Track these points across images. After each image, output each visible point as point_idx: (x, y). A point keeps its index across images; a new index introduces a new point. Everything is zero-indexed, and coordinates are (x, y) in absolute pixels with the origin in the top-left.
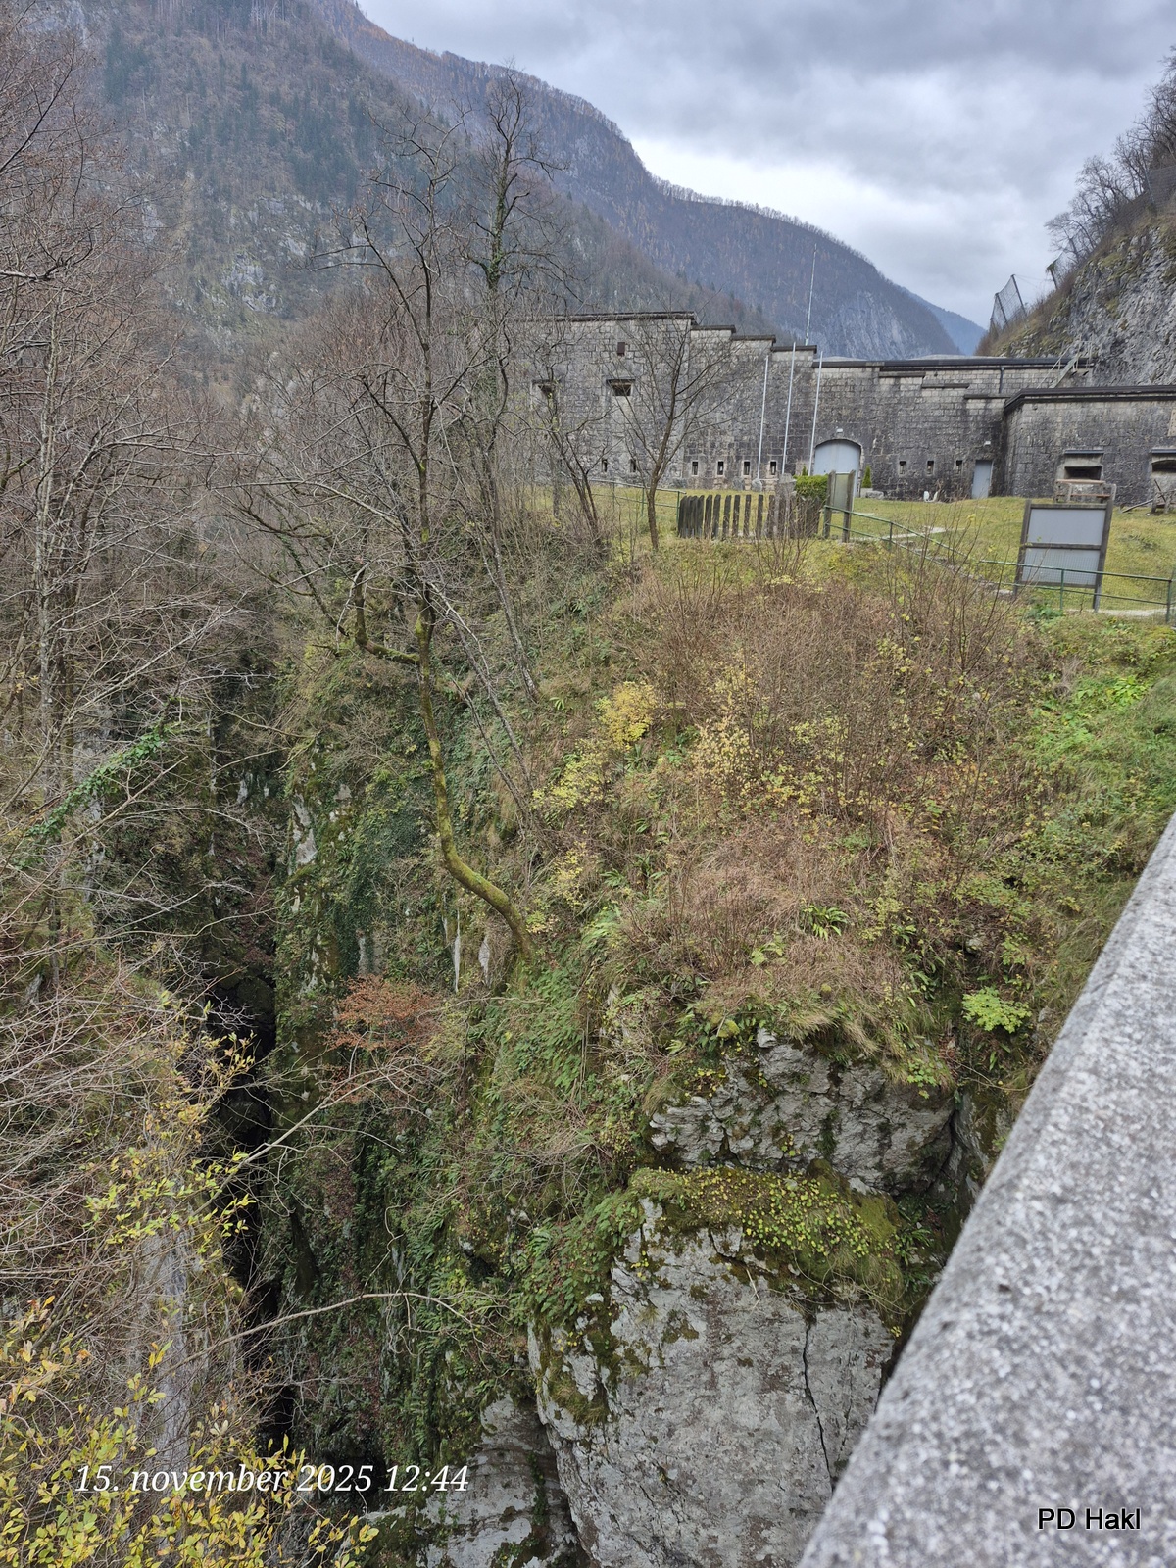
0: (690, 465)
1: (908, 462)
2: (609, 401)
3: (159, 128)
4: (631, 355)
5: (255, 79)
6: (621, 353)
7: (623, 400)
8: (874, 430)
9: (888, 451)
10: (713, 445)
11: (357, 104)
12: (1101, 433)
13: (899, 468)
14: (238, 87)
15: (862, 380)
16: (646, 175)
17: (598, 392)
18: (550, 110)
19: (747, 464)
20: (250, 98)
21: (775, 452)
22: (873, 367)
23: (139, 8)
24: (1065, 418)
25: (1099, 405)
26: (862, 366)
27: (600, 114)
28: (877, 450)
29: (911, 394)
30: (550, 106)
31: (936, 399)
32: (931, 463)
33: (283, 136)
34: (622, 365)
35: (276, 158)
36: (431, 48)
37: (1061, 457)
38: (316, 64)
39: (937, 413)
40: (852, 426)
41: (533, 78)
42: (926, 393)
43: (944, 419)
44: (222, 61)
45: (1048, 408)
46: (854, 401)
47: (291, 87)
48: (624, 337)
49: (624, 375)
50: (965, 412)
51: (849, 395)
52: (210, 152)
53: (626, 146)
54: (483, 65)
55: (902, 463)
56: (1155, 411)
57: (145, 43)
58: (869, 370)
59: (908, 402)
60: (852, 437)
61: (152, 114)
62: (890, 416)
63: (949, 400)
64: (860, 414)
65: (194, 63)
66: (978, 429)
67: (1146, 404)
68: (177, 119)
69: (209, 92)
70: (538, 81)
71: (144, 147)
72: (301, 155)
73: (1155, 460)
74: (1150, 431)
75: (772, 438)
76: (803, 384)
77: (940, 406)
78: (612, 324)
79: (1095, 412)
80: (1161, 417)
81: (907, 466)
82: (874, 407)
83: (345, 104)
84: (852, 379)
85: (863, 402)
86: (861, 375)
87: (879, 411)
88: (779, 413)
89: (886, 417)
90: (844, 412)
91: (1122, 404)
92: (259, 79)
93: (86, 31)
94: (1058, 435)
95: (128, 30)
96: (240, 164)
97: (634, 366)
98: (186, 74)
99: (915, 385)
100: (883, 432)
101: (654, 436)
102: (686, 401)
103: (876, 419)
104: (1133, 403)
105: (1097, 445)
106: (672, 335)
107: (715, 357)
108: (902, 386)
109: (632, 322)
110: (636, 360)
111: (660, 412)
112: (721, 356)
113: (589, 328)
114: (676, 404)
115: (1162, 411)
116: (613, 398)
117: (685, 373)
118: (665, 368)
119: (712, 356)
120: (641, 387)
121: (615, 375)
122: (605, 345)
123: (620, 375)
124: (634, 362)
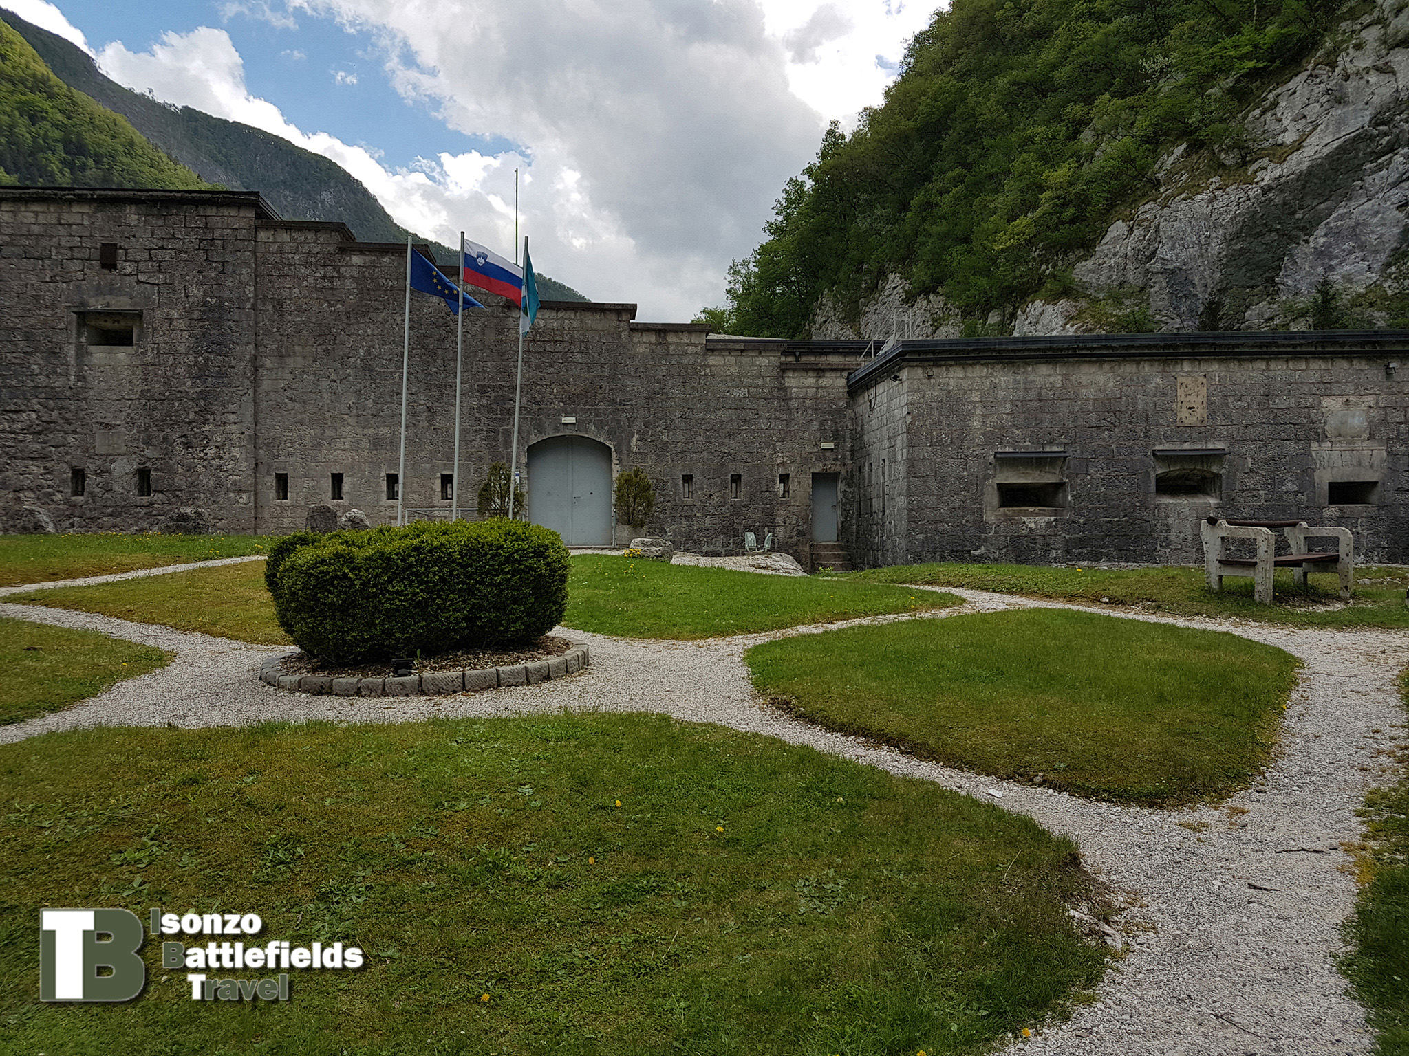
1: (696, 477)
2: (85, 354)
4: (130, 268)
6: (108, 264)
7: (122, 355)
8: (630, 423)
9: (658, 458)
10: (317, 443)
12: (1055, 421)
13: (681, 487)
15: (597, 333)
17: (61, 337)
21: (448, 456)
24: (984, 394)
25: (1044, 369)
28: (639, 457)
31: (733, 368)
32: (736, 479)
34: (114, 288)
37: (987, 466)
39: (737, 393)
40: (590, 413)
42: (714, 358)
43: (751, 403)
46: (589, 368)
48: (112, 234)
49: (120, 303)
50: (784, 395)
51: (579, 358)
55: (686, 479)
56: (1147, 380)
59: (685, 375)
60: (592, 433)
62: (657, 398)
63: (753, 369)
64: (604, 392)
66: (809, 420)
67: (1130, 368)
73: (1160, 470)
74: (1144, 416)
75: (440, 431)
77: (741, 382)
78: (85, 209)
79: (1039, 382)
80: (1159, 392)
81: (695, 483)
82: (627, 381)
84: (580, 330)
85: (606, 372)
86: (595, 325)
87: (636, 388)
89: (648, 401)
90: (573, 388)
91: (1085, 369)
94: (977, 424)
97: (139, 289)
99: (696, 345)
100: (647, 424)
101: (189, 423)
102: (254, 359)
103: (633, 403)
104: (1106, 367)
105: (1051, 443)
106: (217, 234)
107: (311, 280)
108: (672, 347)
109: (130, 210)
110: (142, 277)
111: (199, 378)
112: (323, 278)
113: (36, 213)
114: (233, 363)
115: (1159, 381)
116: (92, 348)
117: (249, 305)
118: (205, 295)
119: (305, 278)
120: (154, 329)
121: (96, 304)
122: (71, 248)
123: (108, 305)
124: (139, 282)
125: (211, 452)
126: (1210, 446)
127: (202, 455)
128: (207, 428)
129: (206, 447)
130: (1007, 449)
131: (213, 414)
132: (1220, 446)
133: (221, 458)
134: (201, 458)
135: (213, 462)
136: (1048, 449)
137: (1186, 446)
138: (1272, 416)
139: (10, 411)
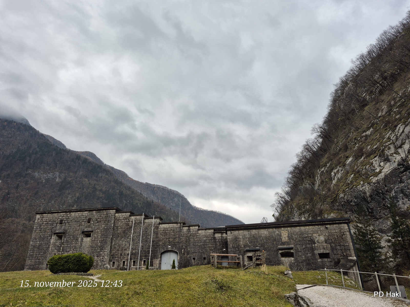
0: (112, 263)
1: (196, 258)
2: (82, 239)
3: (70, 196)
4: (92, 223)
5: (97, 187)
6: (89, 222)
7: (89, 239)
8: (182, 246)
9: (188, 254)
10: (121, 255)
11: (121, 191)
12: (257, 242)
13: (193, 261)
14: (92, 188)
15: (177, 228)
16: (191, 205)
17: (79, 236)
18: (169, 193)
19: (134, 262)
20: (95, 190)
21: (145, 256)
22: (180, 223)
23: (72, 174)
24: (243, 236)
25: (254, 231)
26: (177, 223)
27: (180, 193)
28: (184, 254)
29: (195, 232)
30: (169, 192)
31: (204, 234)
32: (205, 258)
33: (101, 197)
34: (89, 227)
35: (98, 202)
36: (143, 182)
37: (244, 252)
38: (113, 184)
39: (204, 239)
40: (174, 245)
41: (165, 187)
42: (200, 232)
43: (207, 241)
44: (90, 183)
45: (236, 233)
46: (174, 235)
47: (105, 188)
48: (90, 216)
49: (90, 229)
50: (214, 238)
51: (172, 233)
52: (81, 201)
53: (186, 199)
54: (154, 185)
55: (194, 259)
56: (275, 232)
57: (71, 180)
58: (179, 224)
59: (194, 235)
60: (174, 249)
61: (69, 194)
62: (188, 241)
63: (208, 234)
64: (177, 240)
65: (82, 184)
66: (220, 244)
67: (271, 230)
68: (75, 195)
69: (85, 189)
70: (166, 187)
71: (65, 201)
72: (105, 201)
73: (280, 252)
74: (275, 240)
75: (145, 251)
76: (156, 230)
77: (205, 236)
78: (87, 212)
79: (253, 233)
80: (278, 234)
81: (196, 260)
82: (182, 237)
83: (118, 191)
84: (173, 228)
85: (177, 236)
86: (176, 226)
87: (183, 239)
88: (146, 241)
89: (186, 241)
90: (171, 240)
91: (262, 230)
92: (98, 187)
93: (58, 178)
94: (242, 243)
95: (68, 178)
96: (89, 204)
97: (93, 226)
98: (80, 186)
99: (196, 229)
100: (186, 247)
101: (98, 252)
102: (112, 238)
103: (183, 242)
104: (266, 230)
105: (257, 246)
106: (108, 215)
107: (124, 222)
108: (191, 230)
109: (94, 212)
110: (94, 224)
111: (101, 243)
112: (126, 222)
113: (78, 214)
114: (108, 239)
115: (277, 232)
116: (84, 238)
117: (112, 228)
118: (105, 227)
119: (123, 222)
120: (95, 234)
121: (86, 230)
122: (83, 220)
123: (88, 230)
124: (94, 225)
125: (101, 258)
126: (290, 246)
127: (100, 258)
128: (101, 253)
129: (101, 257)
130: (248, 248)
131: (103, 250)
132: (292, 246)
133: (103, 259)
134: (99, 259)
135: (101, 260)
136: (256, 248)
137: (285, 246)
138: (303, 239)
139: (68, 251)
